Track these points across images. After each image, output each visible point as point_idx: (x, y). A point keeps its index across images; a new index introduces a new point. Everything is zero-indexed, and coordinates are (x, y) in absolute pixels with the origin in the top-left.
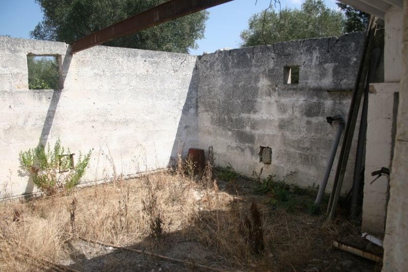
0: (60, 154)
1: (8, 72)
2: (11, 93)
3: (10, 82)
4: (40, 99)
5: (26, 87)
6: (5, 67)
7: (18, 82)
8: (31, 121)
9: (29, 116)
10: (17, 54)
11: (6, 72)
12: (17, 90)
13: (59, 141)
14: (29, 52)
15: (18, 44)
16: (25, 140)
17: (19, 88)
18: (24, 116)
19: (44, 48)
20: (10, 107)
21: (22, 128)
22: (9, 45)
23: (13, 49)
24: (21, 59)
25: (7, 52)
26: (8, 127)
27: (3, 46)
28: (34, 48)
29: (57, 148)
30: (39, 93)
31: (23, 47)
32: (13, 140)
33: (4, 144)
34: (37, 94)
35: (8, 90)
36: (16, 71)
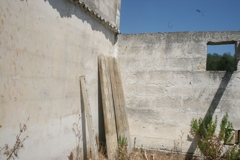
0: (226, 127)
1: (192, 57)
2: (192, 73)
3: (192, 65)
4: (215, 78)
5: (204, 68)
6: (190, 53)
7: (198, 64)
8: (205, 96)
9: (204, 92)
10: (199, 43)
11: (190, 57)
12: (197, 70)
13: (227, 116)
14: (209, 41)
15: (201, 35)
16: (198, 110)
17: (198, 69)
18: (200, 90)
19: (221, 37)
20: (190, 83)
21: (198, 100)
22: (194, 37)
23: (197, 40)
24: (202, 47)
25: (192, 42)
26: (187, 98)
27: (190, 38)
28: (213, 38)
29: (224, 122)
30: (214, 73)
31: (205, 37)
32: (189, 109)
33: (182, 110)
34: (212, 74)
35: (190, 70)
36: (197, 56)
